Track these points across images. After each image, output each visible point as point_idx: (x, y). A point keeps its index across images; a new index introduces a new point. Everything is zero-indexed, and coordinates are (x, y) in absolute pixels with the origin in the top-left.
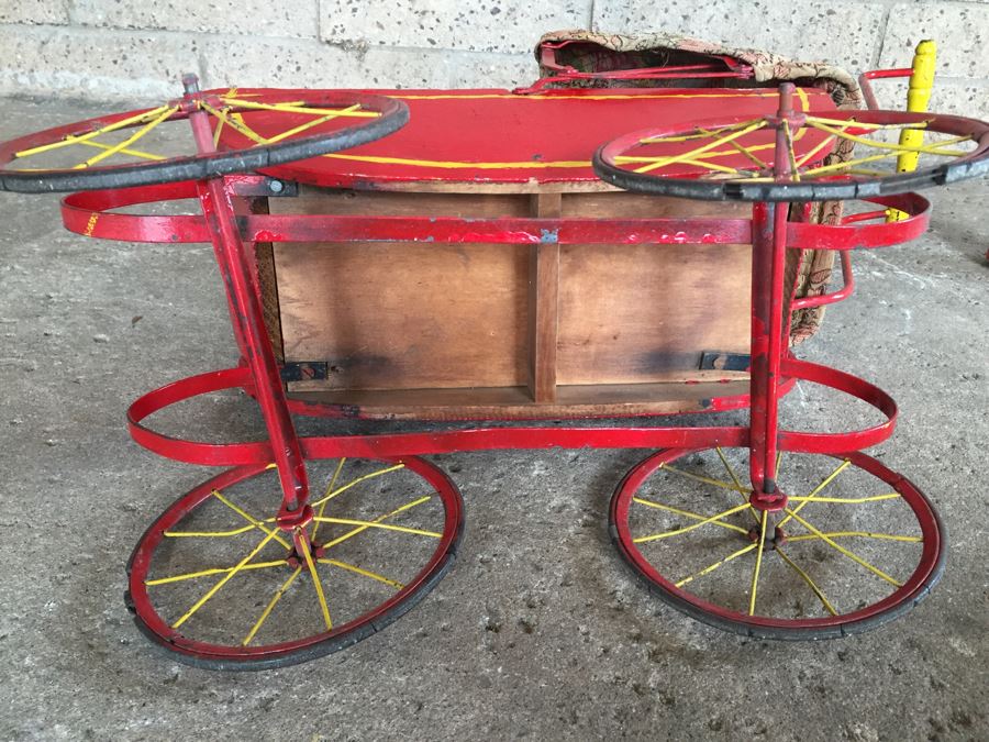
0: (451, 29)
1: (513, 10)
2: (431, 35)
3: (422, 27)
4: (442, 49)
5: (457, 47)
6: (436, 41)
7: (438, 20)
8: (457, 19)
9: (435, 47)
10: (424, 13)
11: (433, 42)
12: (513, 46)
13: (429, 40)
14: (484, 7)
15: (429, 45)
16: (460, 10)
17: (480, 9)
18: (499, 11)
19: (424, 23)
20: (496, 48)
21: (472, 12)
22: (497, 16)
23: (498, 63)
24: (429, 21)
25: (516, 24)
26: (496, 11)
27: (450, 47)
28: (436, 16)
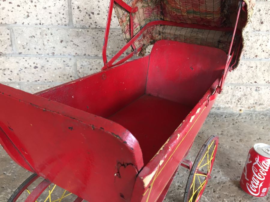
0: (18, 74)
1: (43, 67)
2: (9, 77)
3: (5, 74)
4: (15, 82)
5: (22, 81)
6: (12, 79)
7: (11, 71)
8: (20, 71)
9: (11, 81)
10: (4, 70)
11: (11, 80)
12: (46, 80)
13: (8, 79)
14: (31, 66)
15: (9, 81)
16: (20, 67)
17: (29, 67)
18: (37, 67)
19: (5, 73)
20: (39, 80)
21: (26, 68)
22: (37, 69)
23: (41, 86)
24: (7, 72)
25: (45, 72)
26: (36, 67)
27: (18, 81)
28: (10, 70)
